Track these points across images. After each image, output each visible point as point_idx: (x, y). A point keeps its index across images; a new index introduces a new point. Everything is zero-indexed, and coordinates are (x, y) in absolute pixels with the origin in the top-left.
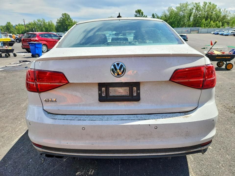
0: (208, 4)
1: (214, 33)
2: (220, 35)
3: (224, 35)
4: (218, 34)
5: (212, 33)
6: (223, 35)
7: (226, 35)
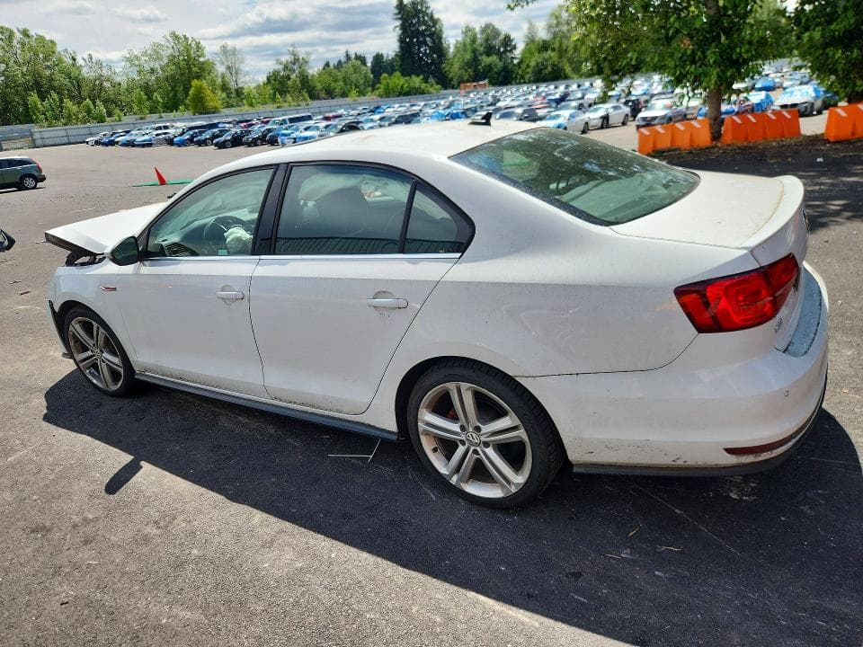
0: (18, 35)
1: (97, 143)
2: (122, 145)
3: (138, 146)
4: (112, 143)
5: (90, 143)
6: (134, 146)
7: (143, 146)
